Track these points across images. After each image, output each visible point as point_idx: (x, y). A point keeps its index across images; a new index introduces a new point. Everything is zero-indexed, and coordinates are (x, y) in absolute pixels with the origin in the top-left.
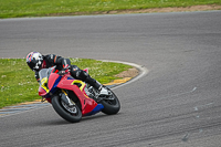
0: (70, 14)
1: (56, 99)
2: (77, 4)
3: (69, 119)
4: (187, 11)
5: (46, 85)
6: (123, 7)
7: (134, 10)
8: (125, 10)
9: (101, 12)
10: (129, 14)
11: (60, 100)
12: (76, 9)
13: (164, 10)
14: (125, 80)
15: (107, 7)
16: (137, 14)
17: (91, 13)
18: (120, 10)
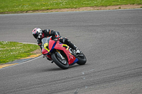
0: (2, 13)
1: (54, 55)
2: (7, 7)
3: (62, 67)
5: (47, 47)
6: (36, 8)
7: (43, 10)
8: (37, 10)
9: (22, 12)
10: (40, 13)
11: (56, 56)
12: (6, 10)
14: (38, 55)
15: (26, 8)
16: (45, 13)
17: (15, 12)
18: (34, 11)
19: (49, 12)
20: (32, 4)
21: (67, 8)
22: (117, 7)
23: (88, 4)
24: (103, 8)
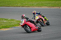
0: (8, 6)
4: (41, 8)
7: (26, 6)
8: (24, 6)
9: (17, 7)
10: (25, 8)
12: (10, 5)
13: (35, 7)
15: (19, 5)
16: (27, 8)
17: (14, 7)
18: (22, 6)
19: (29, 8)
20: (22, 4)
21: (37, 6)
22: (58, 7)
23: (46, 5)
24: (52, 7)
